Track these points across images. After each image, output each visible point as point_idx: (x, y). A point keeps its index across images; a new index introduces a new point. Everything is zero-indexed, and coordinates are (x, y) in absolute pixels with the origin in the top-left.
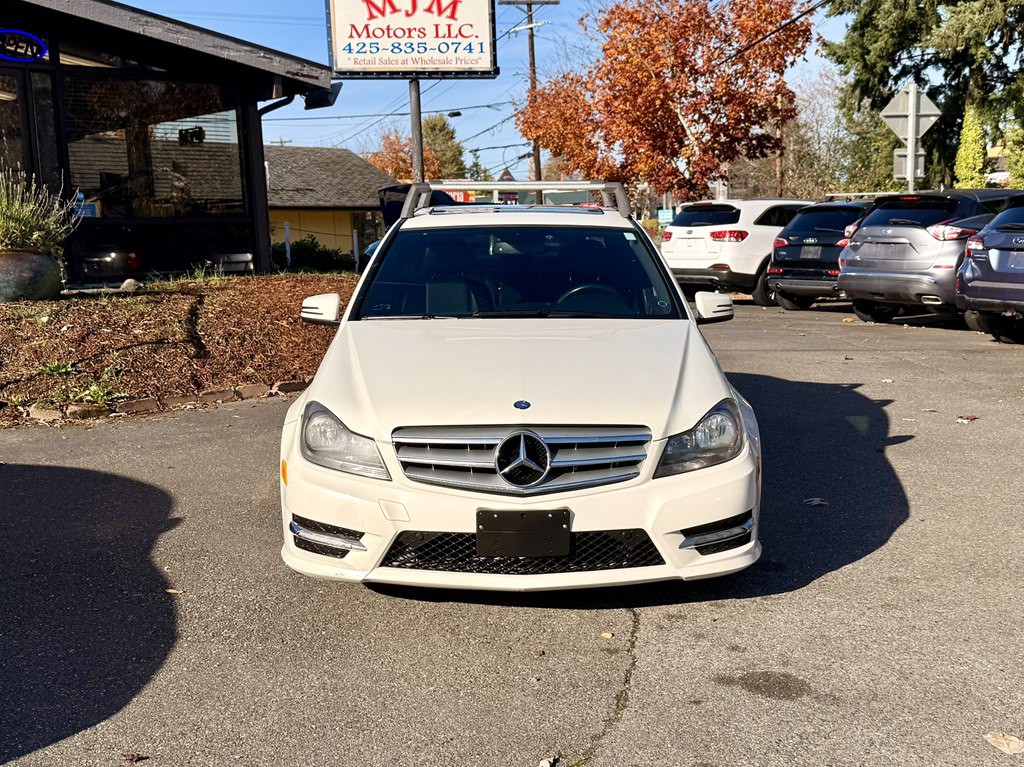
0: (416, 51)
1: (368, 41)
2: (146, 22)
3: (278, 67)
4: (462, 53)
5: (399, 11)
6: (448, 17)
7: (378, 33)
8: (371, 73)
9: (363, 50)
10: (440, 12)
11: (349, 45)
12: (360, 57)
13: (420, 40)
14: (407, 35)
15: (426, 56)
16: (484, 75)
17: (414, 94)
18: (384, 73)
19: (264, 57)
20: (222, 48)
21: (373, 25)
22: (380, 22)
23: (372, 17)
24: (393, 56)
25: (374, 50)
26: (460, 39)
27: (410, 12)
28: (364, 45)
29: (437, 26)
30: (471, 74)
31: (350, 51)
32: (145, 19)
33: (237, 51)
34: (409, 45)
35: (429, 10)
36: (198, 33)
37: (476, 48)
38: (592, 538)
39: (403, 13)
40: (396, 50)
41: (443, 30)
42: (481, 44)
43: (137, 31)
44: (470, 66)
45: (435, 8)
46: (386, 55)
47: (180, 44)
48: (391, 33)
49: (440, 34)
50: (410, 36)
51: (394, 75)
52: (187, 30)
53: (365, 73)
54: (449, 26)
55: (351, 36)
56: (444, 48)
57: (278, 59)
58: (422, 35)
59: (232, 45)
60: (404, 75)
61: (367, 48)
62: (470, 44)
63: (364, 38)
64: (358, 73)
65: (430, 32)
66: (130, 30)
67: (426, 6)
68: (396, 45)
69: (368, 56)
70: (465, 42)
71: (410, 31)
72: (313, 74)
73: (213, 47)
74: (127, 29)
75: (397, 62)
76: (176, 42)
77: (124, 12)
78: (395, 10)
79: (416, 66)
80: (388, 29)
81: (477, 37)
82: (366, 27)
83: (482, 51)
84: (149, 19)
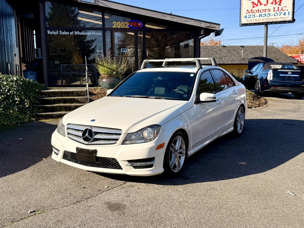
0: (267, 16)
1: (252, 14)
2: (165, 16)
3: (203, 25)
4: (282, 16)
5: (262, 4)
6: (278, 5)
7: (255, 12)
8: (252, 24)
9: (250, 17)
10: (276, 4)
11: (246, 16)
12: (249, 19)
13: (269, 13)
14: (264, 11)
15: (270, 17)
16: (289, 22)
17: (266, 29)
18: (256, 23)
19: (199, 23)
20: (186, 21)
21: (254, 9)
22: (256, 8)
23: (254, 7)
24: (259, 18)
25: (253, 17)
26: (282, 11)
27: (266, 4)
28: (251, 15)
29: (274, 8)
30: (285, 22)
31: (246, 18)
32: (165, 15)
33: (191, 22)
34: (265, 14)
35: (272, 3)
36: (180, 18)
37: (287, 13)
38: (103, 159)
39: (263, 5)
40: (260, 16)
41: (276, 9)
42: (289, 12)
43: (163, 19)
44: (285, 19)
45: (274, 3)
46: (256, 18)
47: (174, 21)
48: (259, 11)
49: (275, 10)
50: (265, 12)
51: (259, 24)
52: (177, 17)
53: (250, 24)
54: (278, 8)
55: (247, 13)
56: (276, 14)
57: (203, 23)
58: (269, 11)
59: (190, 20)
60: (263, 23)
61: (251, 16)
62: (285, 13)
63: (251, 14)
64: (248, 24)
65: (272, 10)
66: (161, 18)
67: (271, 2)
68: (261, 15)
69: (251, 19)
70: (283, 12)
71: (265, 10)
72: (214, 26)
73: (184, 21)
74: (160, 18)
75: (260, 20)
76: (173, 21)
77: (159, 14)
78: (261, 4)
79: (266, 20)
80: (258, 10)
81: (287, 10)
82: (252, 10)
83: (289, 15)
84: (166, 15)
